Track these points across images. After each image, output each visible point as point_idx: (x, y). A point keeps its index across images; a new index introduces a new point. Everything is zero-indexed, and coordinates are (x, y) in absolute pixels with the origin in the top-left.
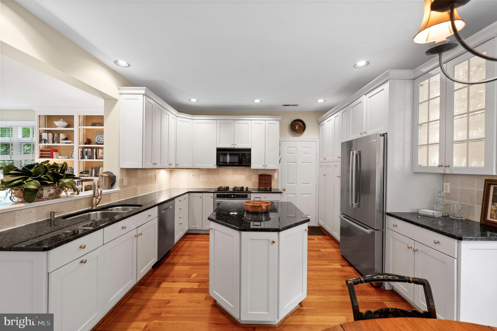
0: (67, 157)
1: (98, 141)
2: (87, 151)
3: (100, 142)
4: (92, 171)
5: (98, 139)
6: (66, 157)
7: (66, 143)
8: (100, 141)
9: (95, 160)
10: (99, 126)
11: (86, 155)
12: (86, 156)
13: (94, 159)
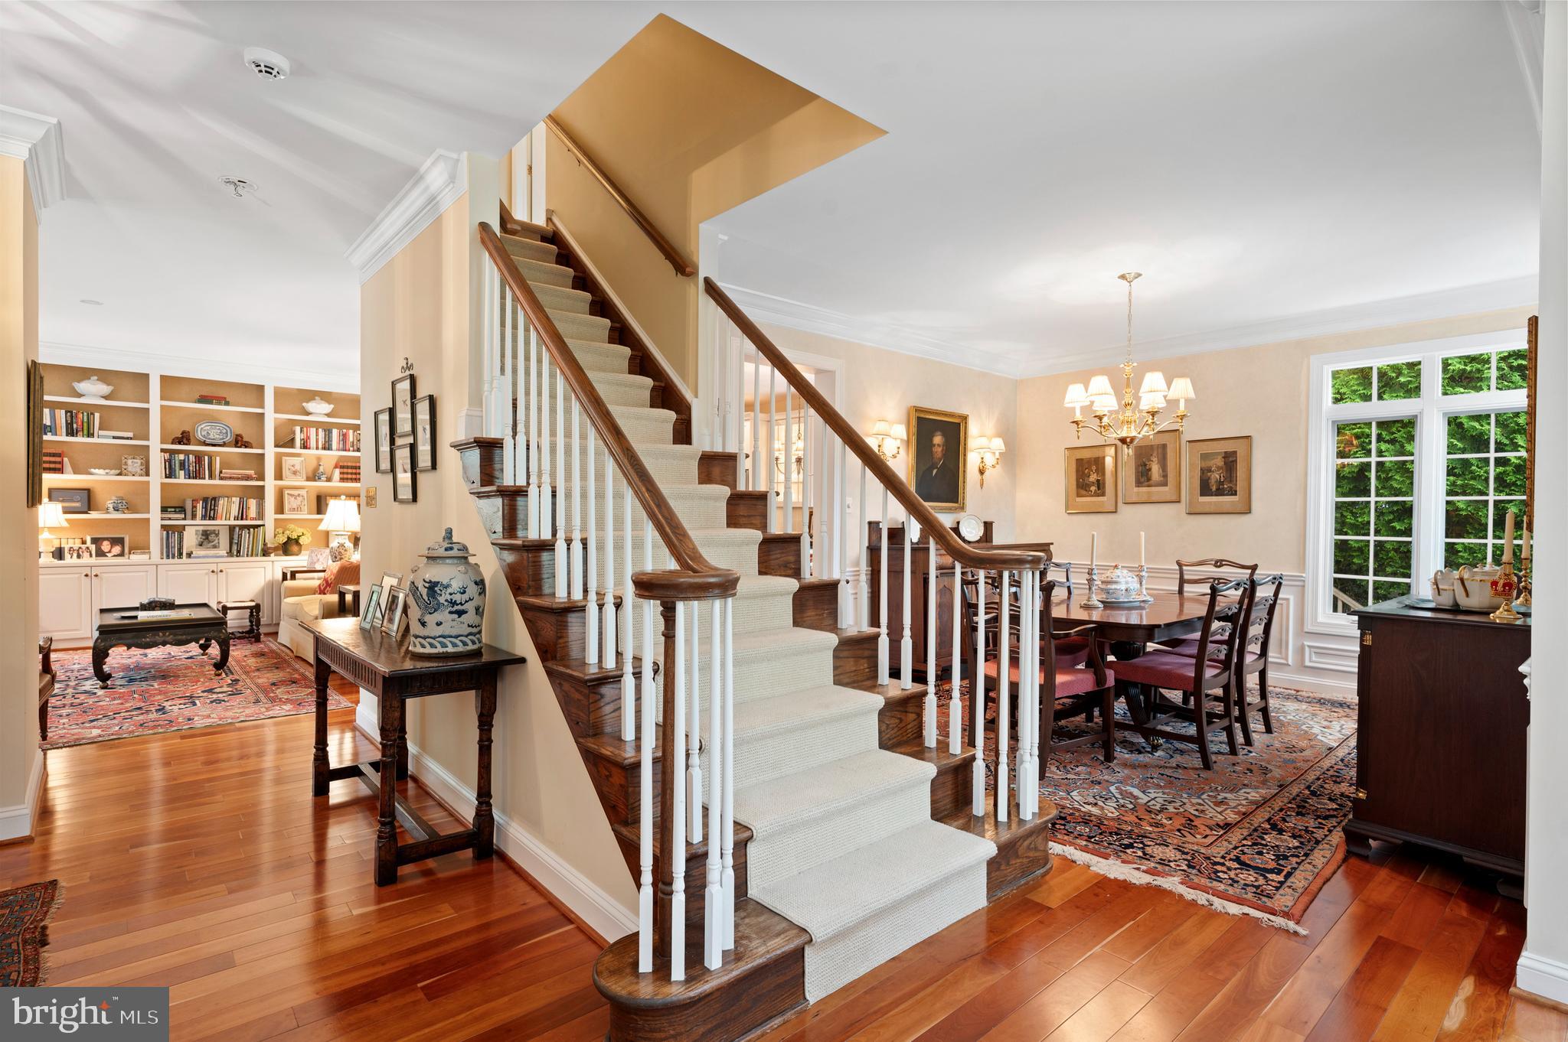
0: (118, 471)
1: (204, 436)
2: (184, 460)
3: (209, 439)
4: (194, 507)
5: (204, 433)
6: (113, 472)
7: (114, 438)
8: (211, 436)
9: (207, 481)
10: (219, 404)
11: (181, 470)
12: (182, 473)
13: (204, 479)
